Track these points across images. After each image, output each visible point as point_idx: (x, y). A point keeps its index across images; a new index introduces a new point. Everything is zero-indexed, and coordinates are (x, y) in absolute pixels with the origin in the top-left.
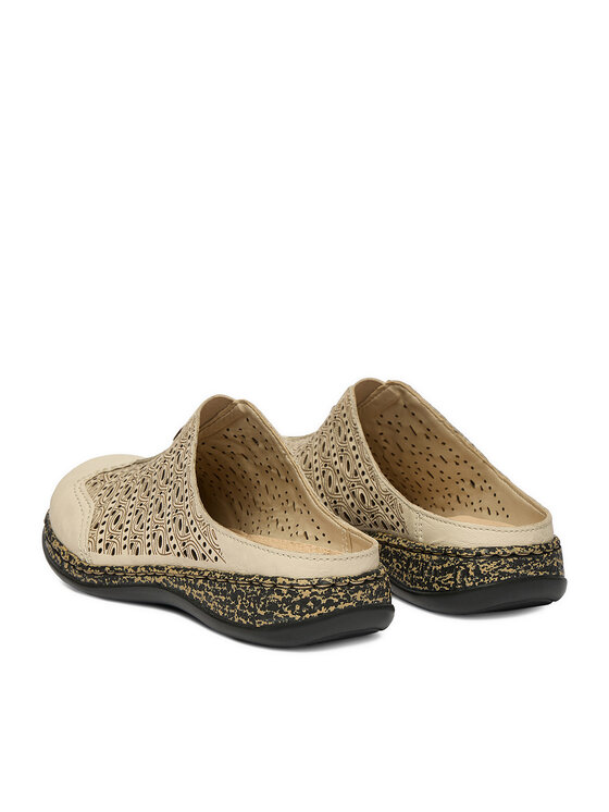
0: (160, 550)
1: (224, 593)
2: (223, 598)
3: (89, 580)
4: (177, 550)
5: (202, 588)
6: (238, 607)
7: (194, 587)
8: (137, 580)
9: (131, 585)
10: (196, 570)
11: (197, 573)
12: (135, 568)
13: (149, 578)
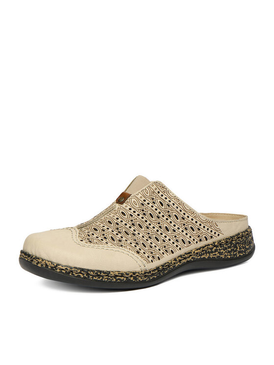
0: (186, 245)
1: (229, 247)
2: (230, 250)
3: (151, 278)
4: (196, 240)
5: (216, 251)
6: (238, 249)
7: (212, 252)
8: (177, 265)
9: (175, 269)
10: (209, 245)
11: (211, 246)
12: (175, 260)
13: (184, 261)
